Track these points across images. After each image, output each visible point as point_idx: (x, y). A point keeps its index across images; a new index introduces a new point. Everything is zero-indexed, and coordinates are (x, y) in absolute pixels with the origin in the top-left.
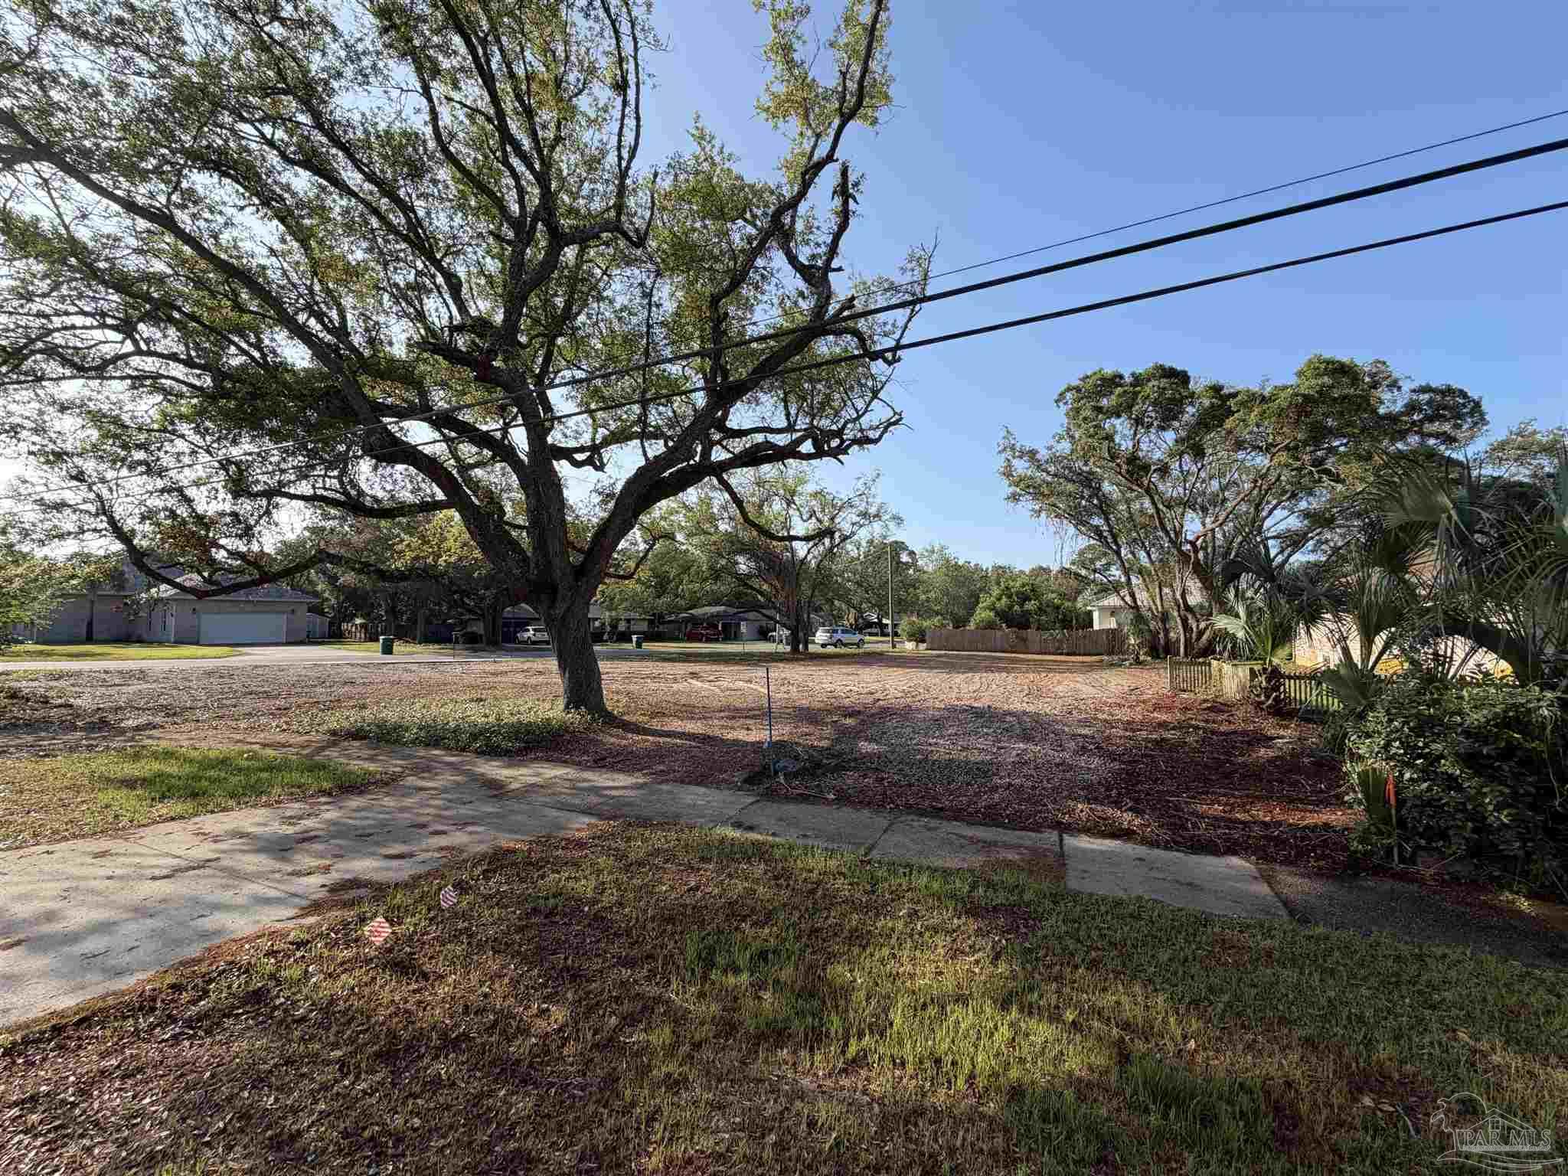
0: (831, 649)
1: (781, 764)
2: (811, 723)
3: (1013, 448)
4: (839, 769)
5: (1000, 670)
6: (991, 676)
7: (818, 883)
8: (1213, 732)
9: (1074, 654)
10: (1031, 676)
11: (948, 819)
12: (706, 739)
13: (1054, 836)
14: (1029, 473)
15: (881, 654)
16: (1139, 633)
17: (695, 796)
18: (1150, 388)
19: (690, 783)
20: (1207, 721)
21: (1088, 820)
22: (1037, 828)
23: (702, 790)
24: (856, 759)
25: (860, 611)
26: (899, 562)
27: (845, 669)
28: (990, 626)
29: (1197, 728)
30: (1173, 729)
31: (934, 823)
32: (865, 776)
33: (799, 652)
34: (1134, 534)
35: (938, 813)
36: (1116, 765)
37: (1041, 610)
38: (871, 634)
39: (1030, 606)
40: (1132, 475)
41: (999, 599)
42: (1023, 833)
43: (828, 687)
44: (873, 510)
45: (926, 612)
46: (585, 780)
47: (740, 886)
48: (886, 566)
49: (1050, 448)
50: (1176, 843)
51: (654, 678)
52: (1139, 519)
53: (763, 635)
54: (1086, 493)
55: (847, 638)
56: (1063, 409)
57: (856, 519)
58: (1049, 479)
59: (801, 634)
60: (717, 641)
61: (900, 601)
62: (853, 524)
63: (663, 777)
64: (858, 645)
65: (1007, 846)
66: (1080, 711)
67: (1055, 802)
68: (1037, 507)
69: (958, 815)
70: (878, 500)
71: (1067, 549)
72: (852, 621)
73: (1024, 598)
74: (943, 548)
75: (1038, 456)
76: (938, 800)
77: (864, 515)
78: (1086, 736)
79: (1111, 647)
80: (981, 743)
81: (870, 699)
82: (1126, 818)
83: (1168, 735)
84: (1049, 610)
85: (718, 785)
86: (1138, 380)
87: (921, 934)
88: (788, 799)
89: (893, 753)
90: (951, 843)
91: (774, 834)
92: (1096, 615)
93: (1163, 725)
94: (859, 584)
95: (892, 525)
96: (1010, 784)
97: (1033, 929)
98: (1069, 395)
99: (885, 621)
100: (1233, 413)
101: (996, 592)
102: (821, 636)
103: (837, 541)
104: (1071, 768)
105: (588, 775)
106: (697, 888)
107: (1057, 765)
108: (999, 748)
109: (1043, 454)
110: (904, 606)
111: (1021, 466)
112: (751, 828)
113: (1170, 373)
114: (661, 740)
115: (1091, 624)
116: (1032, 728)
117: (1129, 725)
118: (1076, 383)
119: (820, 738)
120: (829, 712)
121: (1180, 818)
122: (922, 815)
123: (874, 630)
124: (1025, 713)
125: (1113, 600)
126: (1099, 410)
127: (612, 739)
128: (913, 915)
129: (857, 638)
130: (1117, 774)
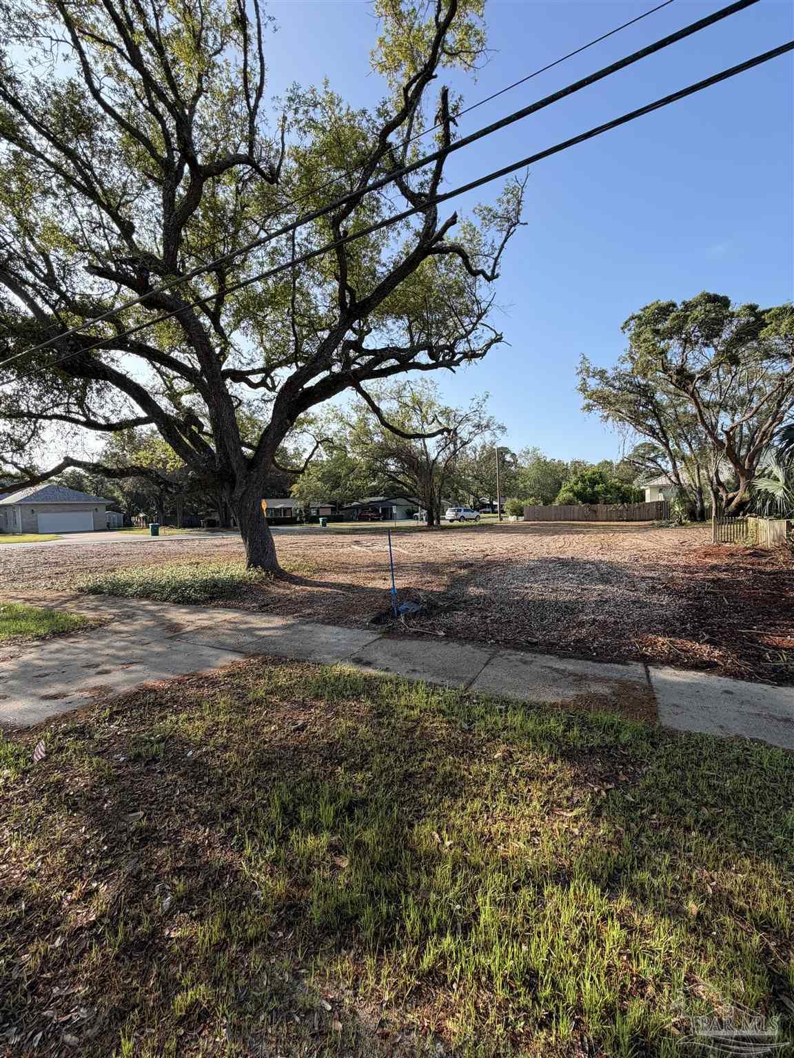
0: (456, 523)
1: (402, 607)
2: (433, 574)
3: (587, 370)
4: (450, 609)
5: (578, 533)
6: (571, 537)
7: (418, 721)
8: (761, 572)
9: (632, 520)
10: (602, 536)
11: (542, 652)
12: (350, 588)
13: (638, 668)
14: (600, 388)
15: (492, 525)
16: (683, 502)
17: (329, 635)
18: (698, 312)
19: (328, 624)
20: (753, 564)
21: (670, 653)
22: (623, 660)
23: (336, 629)
24: (465, 602)
25: (477, 497)
26: (504, 461)
27: (465, 536)
28: (570, 502)
29: (746, 570)
30: (724, 571)
31: (529, 656)
32: (472, 615)
33: (434, 524)
34: (679, 431)
35: (532, 647)
36: (684, 602)
37: (607, 491)
38: (485, 512)
39: (598, 488)
40: (680, 384)
41: (576, 484)
42: (613, 665)
43: (452, 548)
44: (484, 423)
45: (524, 495)
46: (246, 623)
47: (345, 724)
48: (495, 464)
49: (616, 369)
50: (759, 674)
51: (328, 545)
52: (684, 420)
53: (410, 515)
54: (643, 401)
55: (467, 515)
56: (628, 334)
57: (472, 429)
58: (615, 392)
59: (435, 514)
60: (378, 520)
61: (505, 489)
62: (470, 433)
63: (309, 619)
64: (475, 519)
65: (598, 680)
66: (644, 559)
67: (636, 635)
68: (605, 414)
69: (550, 648)
70: (488, 416)
71: (628, 444)
72: (472, 503)
73: (594, 482)
74: (535, 450)
75: (607, 375)
76: (533, 636)
77: (478, 426)
78: (652, 578)
79: (661, 514)
80: (567, 586)
81: (480, 555)
82: (705, 651)
83: (723, 575)
84: (612, 490)
85: (349, 624)
86: (688, 306)
87: (515, 781)
88: (405, 635)
89: (496, 595)
90: (545, 677)
91: (387, 670)
92: (648, 492)
93: (714, 568)
94: (476, 477)
95: (498, 432)
96: (594, 620)
97: (633, 777)
98: (632, 322)
99: (495, 503)
100: (766, 325)
101: (574, 479)
102: (449, 514)
103: (459, 445)
104: (646, 605)
105: (249, 618)
106: (302, 728)
107: (634, 602)
108: (583, 589)
109: (610, 374)
110: (508, 492)
111: (593, 383)
112: (368, 664)
113: (713, 299)
114: (316, 589)
115: (643, 498)
116: (608, 574)
117: (686, 569)
118: (638, 313)
119: (437, 585)
120: (449, 565)
121: (756, 649)
122: (517, 649)
123: (487, 510)
124: (601, 561)
125: (662, 481)
126: (656, 332)
127: (279, 590)
128: (508, 758)
129: (476, 514)
130: (687, 609)
